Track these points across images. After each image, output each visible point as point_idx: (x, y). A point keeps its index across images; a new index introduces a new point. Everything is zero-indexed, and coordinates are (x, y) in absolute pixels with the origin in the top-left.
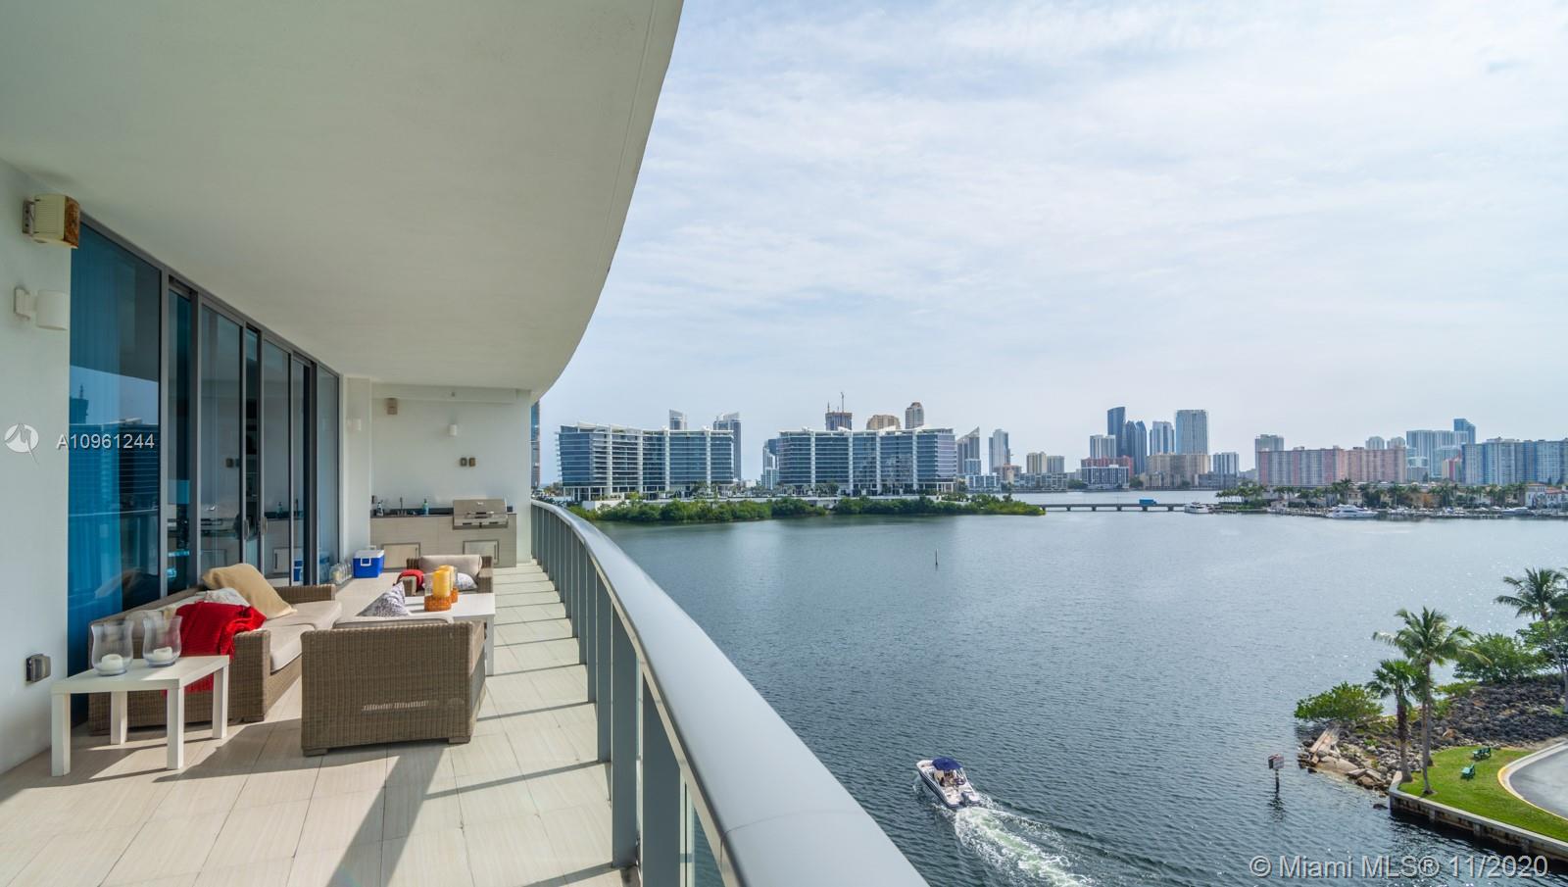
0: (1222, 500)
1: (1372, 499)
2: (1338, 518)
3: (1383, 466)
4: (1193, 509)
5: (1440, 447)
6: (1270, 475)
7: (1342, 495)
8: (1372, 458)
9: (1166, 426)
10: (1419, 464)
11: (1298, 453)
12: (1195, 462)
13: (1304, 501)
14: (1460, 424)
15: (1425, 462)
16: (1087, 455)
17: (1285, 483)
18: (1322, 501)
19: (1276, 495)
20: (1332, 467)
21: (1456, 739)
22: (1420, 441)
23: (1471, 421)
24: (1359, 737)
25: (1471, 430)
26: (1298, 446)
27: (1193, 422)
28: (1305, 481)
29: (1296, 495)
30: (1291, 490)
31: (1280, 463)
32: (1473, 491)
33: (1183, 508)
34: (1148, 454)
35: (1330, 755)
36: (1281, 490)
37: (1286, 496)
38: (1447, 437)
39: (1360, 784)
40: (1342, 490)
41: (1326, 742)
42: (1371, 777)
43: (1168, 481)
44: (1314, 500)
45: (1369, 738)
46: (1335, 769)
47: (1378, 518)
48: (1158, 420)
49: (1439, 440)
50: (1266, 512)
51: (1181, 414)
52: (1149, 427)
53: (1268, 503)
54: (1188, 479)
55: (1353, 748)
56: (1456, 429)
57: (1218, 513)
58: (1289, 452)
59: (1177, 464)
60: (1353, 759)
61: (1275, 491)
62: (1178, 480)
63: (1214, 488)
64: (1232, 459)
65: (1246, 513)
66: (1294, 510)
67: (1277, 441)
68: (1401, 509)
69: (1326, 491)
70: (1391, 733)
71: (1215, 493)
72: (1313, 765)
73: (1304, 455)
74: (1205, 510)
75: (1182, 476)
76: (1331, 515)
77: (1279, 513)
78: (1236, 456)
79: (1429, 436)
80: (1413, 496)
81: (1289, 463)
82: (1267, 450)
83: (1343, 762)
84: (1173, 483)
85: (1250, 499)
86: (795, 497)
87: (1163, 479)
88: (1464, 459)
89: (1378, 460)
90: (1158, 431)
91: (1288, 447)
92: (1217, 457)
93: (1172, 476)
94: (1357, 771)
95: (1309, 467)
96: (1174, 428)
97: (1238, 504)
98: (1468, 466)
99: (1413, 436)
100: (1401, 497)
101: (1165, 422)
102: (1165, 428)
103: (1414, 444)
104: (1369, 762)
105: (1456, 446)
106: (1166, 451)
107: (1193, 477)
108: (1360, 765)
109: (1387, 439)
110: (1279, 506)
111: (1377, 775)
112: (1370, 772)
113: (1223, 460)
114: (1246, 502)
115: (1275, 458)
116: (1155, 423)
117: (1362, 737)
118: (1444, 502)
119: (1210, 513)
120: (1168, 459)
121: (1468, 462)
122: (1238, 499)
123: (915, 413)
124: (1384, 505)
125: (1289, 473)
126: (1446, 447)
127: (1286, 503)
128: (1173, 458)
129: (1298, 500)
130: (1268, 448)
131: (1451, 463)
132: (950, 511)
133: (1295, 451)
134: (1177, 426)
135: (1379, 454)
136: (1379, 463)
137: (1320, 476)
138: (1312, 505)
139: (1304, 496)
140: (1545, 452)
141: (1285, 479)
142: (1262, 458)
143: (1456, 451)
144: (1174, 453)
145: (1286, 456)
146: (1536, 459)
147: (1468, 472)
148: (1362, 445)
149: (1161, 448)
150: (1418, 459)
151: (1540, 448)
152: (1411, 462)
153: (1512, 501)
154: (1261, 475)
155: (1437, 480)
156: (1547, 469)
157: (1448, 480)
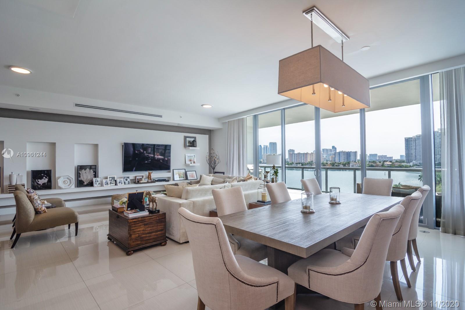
5: (329, 153)
6: (292, 160)
7: (311, 165)
10: (325, 157)
11: (299, 154)
13: (302, 167)
14: (333, 147)
15: (326, 157)
17: (298, 162)
20: (306, 158)
22: (325, 151)
23: (336, 147)
25: (336, 148)
27: (274, 146)
28: (300, 161)
29: (301, 165)
30: (299, 163)
31: (295, 157)
32: (339, 164)
34: (262, 154)
36: (297, 164)
38: (330, 150)
44: (305, 166)
49: (329, 151)
51: (270, 143)
52: (263, 147)
56: (332, 148)
61: (295, 164)
67: (293, 151)
69: (308, 164)
73: (300, 154)
79: (327, 150)
81: (297, 157)
88: (335, 156)
90: (265, 148)
91: (296, 152)
95: (301, 157)
96: (269, 147)
101: (267, 146)
102: (267, 147)
103: (324, 152)
105: (333, 153)
106: (267, 153)
115: (293, 155)
116: (264, 146)
121: (336, 156)
125: (296, 159)
126: (330, 153)
130: (291, 153)
131: (332, 157)
133: (298, 153)
134: (270, 146)
137: (304, 160)
138: (304, 168)
140: (352, 154)
141: (296, 161)
142: (290, 155)
143: (333, 154)
144: (269, 154)
145: (296, 155)
146: (350, 156)
147: (336, 159)
148: (313, 152)
149: (266, 153)
150: (325, 156)
151: (351, 153)
152: (323, 156)
153: (347, 166)
154: (290, 160)
155: (329, 161)
156: (352, 158)
157: (331, 161)
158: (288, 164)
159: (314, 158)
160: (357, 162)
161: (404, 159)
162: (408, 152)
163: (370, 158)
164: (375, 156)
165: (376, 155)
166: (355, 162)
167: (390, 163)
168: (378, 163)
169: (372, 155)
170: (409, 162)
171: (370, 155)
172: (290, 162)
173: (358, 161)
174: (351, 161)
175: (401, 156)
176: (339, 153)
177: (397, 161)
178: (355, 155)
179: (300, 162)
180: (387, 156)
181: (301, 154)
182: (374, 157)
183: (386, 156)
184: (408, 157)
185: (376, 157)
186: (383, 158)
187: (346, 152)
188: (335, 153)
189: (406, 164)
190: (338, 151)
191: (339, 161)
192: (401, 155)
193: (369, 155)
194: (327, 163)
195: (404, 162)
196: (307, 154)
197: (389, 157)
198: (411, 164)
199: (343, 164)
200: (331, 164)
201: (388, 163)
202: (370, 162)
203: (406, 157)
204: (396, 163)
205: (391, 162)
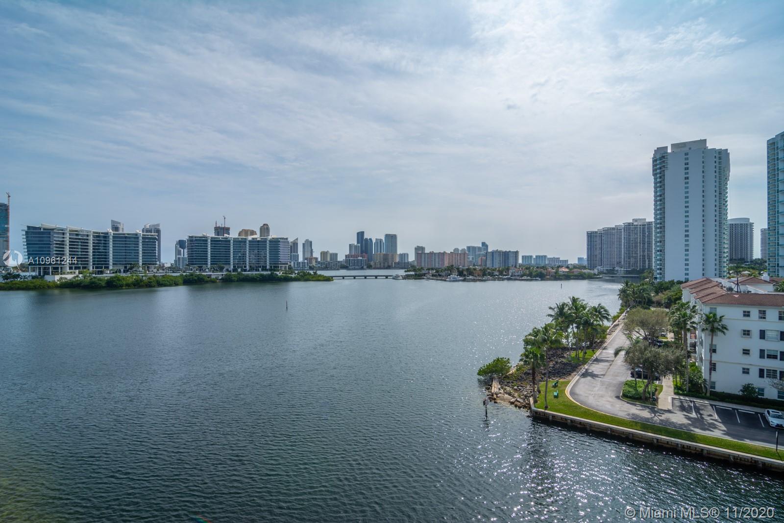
0: (407, 273)
1: (461, 273)
2: (450, 281)
3: (460, 260)
4: (396, 278)
6: (421, 263)
7: (451, 271)
8: (456, 257)
9: (381, 240)
10: (471, 259)
11: (432, 253)
12: (393, 258)
13: (437, 274)
14: (484, 244)
15: (473, 258)
16: (348, 253)
17: (429, 267)
18: (443, 274)
19: (427, 272)
20: (443, 260)
21: (542, 378)
22: (471, 250)
23: (487, 243)
24: (508, 383)
25: (487, 246)
26: (431, 251)
27: (392, 239)
28: (433, 265)
29: (434, 271)
30: (432, 269)
31: (425, 258)
32: (494, 270)
33: (392, 277)
34: (373, 253)
35: (500, 393)
36: (429, 269)
37: (431, 272)
38: (479, 248)
39: (516, 406)
40: (450, 269)
41: (495, 387)
42: (519, 402)
43: (382, 265)
44: (441, 274)
45: (512, 383)
46: (504, 400)
47: (464, 280)
48: (378, 238)
49: (477, 250)
50: (424, 279)
51: (387, 236)
52: (374, 241)
53: (424, 275)
54: (390, 264)
55: (508, 389)
56: (482, 246)
57: (405, 279)
58: (428, 253)
59: (386, 257)
60: (510, 394)
61: (427, 270)
62: (386, 265)
63: (402, 268)
64: (406, 256)
65: (415, 279)
66: (434, 278)
67: (423, 249)
68: (471, 277)
69: (445, 270)
70: (518, 379)
71: (404, 270)
72: (495, 399)
74: (401, 278)
75: (388, 263)
76: (448, 279)
77: (429, 279)
78: (408, 254)
79: (474, 248)
80: (474, 272)
81: (428, 258)
82: (420, 252)
83: (506, 396)
84: (384, 266)
85: (418, 273)
86: (198, 273)
87: (380, 264)
88: (486, 258)
89: (459, 257)
90: (378, 243)
91: (427, 251)
92: (401, 255)
93: (384, 263)
94: (513, 400)
95: (435, 259)
96: (384, 242)
97: (413, 275)
98: (488, 260)
99: (469, 248)
100: (470, 272)
102: (380, 242)
103: (469, 252)
104: (516, 395)
105: (483, 252)
106: (381, 252)
107: (392, 263)
108: (514, 397)
109: (460, 249)
110: (428, 276)
111: (521, 401)
112: (518, 399)
113: (404, 256)
114: (416, 275)
115: (423, 256)
116: (376, 239)
117: (509, 382)
118: (484, 275)
119: (403, 279)
120: (382, 255)
121: (488, 259)
122: (413, 273)
123: (265, 229)
124: (465, 276)
125: (428, 262)
126: (479, 253)
127: (431, 275)
128: (384, 255)
129: (435, 274)
130: (419, 251)
131: (481, 259)
132: (287, 280)
133: (430, 253)
134: (385, 241)
135: (459, 255)
136: (459, 258)
137: (439, 264)
138: (440, 275)
139: (437, 272)
140: (511, 255)
141: (426, 265)
142: (417, 256)
143: (482, 254)
144: (384, 253)
145: (426, 255)
146: (508, 258)
147: (488, 263)
148: (453, 251)
149: (379, 251)
150: (471, 257)
151: (509, 253)
152: (469, 258)
153: (505, 273)
154: (417, 263)
155: (477, 265)
156: (511, 261)
157: (481, 265)
158: (414, 270)
159: (454, 261)
160: (518, 267)
161: (585, 263)
162: (591, 253)
163: (537, 261)
164: (543, 258)
165: (545, 256)
166: (515, 267)
167: (567, 270)
168: (550, 269)
169: (539, 256)
170: (592, 267)
171: (536, 256)
172: (418, 267)
173: (520, 266)
174: (510, 265)
175: (580, 259)
176: (493, 253)
177: (575, 267)
178: (516, 257)
179: (433, 267)
180: (561, 259)
181: (435, 254)
182: (542, 260)
183: (559, 258)
184: (591, 261)
185: (545, 260)
186: (554, 261)
187: (503, 252)
188: (486, 253)
189: (589, 271)
190: (490, 250)
191: (493, 266)
192: (579, 257)
193: (534, 257)
194: (475, 269)
195: (584, 268)
196: (444, 253)
197: (563, 261)
198: (596, 271)
199: (499, 271)
200: (481, 270)
201: (564, 270)
202: (538, 267)
203: (588, 260)
204: (576, 270)
205: (568, 267)
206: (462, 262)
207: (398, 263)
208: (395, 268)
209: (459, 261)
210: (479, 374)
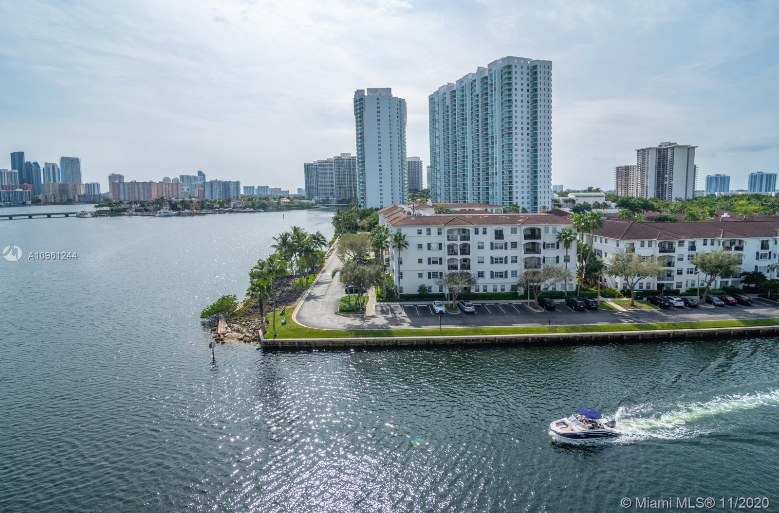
0: (98, 209)
1: (174, 207)
2: (160, 216)
3: (172, 191)
4: (82, 215)
5: (193, 183)
6: (119, 195)
7: (160, 205)
8: (167, 187)
9: (54, 166)
10: (186, 190)
11: (133, 184)
12: (75, 188)
13: (143, 208)
14: (200, 173)
15: (188, 189)
17: (131, 200)
18: (151, 208)
19: (128, 206)
20: (149, 191)
21: (270, 309)
22: (185, 179)
23: (204, 172)
24: (235, 320)
25: (204, 176)
26: (133, 180)
27: (72, 164)
29: (139, 205)
30: (136, 203)
31: (124, 189)
32: (213, 202)
33: (75, 215)
34: (43, 183)
35: (228, 332)
36: (130, 203)
37: (133, 206)
38: (195, 177)
39: (245, 342)
40: (160, 203)
41: (222, 327)
42: (248, 337)
43: (58, 199)
44: (148, 208)
45: (240, 319)
46: (232, 338)
47: (178, 215)
48: (48, 162)
49: (192, 179)
50: (124, 215)
51: (64, 160)
52: (42, 166)
53: (125, 210)
54: (71, 197)
55: (236, 326)
56: (198, 175)
57: (97, 216)
58: (128, 183)
59: (63, 189)
60: (238, 331)
61: (128, 204)
62: (65, 198)
63: (91, 203)
64: (96, 186)
65: (112, 216)
66: (139, 213)
67: (121, 177)
68: (186, 211)
69: (153, 203)
70: (246, 314)
71: (94, 205)
72: (222, 340)
73: (136, 185)
74: (89, 215)
75: (68, 196)
76: (157, 215)
77: (131, 215)
78: (98, 185)
79: (189, 177)
80: (190, 204)
81: (128, 189)
82: (117, 182)
83: (235, 333)
84: (62, 200)
85: (114, 208)
87: (54, 198)
88: (204, 188)
89: (170, 187)
90: (49, 169)
91: (127, 180)
92: (88, 186)
93: (61, 196)
94: (242, 336)
95: (139, 191)
96: (59, 167)
97: (108, 211)
98: (206, 191)
99: (182, 177)
100: (186, 205)
101: (53, 164)
102: (53, 167)
103: (183, 181)
104: (245, 330)
105: (200, 182)
106: (54, 181)
107: (74, 197)
108: (242, 333)
109: (172, 178)
110: (131, 212)
111: (250, 335)
112: (247, 334)
113: (91, 187)
114: (112, 210)
115: (121, 186)
116: (46, 163)
117: (237, 319)
118: (202, 208)
119: (93, 217)
120: (57, 186)
121: (206, 189)
122: (108, 208)
124: (179, 209)
125: (129, 194)
126: (195, 183)
127: (134, 210)
128: (60, 185)
129: (140, 208)
130: (116, 180)
131: (198, 189)
133: (131, 183)
135: (170, 185)
136: (170, 189)
137: (144, 196)
138: (147, 210)
139: (142, 206)
140: (232, 186)
141: (127, 198)
142: (113, 186)
143: (199, 185)
144: (61, 182)
145: (126, 185)
146: (229, 189)
147: (206, 194)
148: (162, 181)
149: (52, 179)
150: (185, 188)
151: (230, 184)
152: (183, 189)
153: (226, 205)
154: (113, 195)
155: (194, 197)
156: (233, 192)
157: (198, 197)
158: (110, 205)
159: (164, 193)
160: (240, 198)
161: (304, 194)
162: (308, 184)
163: (259, 191)
165: (267, 187)
166: (237, 198)
167: (288, 201)
168: (272, 200)
169: (261, 187)
170: (310, 197)
171: (258, 187)
172: (114, 201)
173: (242, 198)
174: (231, 197)
175: (299, 190)
176: (211, 183)
177: (295, 197)
178: (237, 187)
179: (137, 199)
180: (282, 190)
181: (138, 184)
182: (264, 190)
183: (280, 189)
184: (309, 191)
185: (267, 191)
186: (276, 191)
187: (222, 182)
188: (204, 183)
189: (307, 201)
190: (208, 180)
191: (212, 198)
193: (256, 188)
194: (191, 202)
195: (303, 198)
196: (151, 183)
197: (284, 191)
198: (313, 201)
199: (219, 203)
200: (198, 202)
201: (285, 201)
202: (260, 199)
203: (306, 191)
204: (296, 200)
205: (289, 198)
206: (175, 193)
207: (85, 196)
208: (80, 202)
209: (171, 193)
210: (202, 317)
